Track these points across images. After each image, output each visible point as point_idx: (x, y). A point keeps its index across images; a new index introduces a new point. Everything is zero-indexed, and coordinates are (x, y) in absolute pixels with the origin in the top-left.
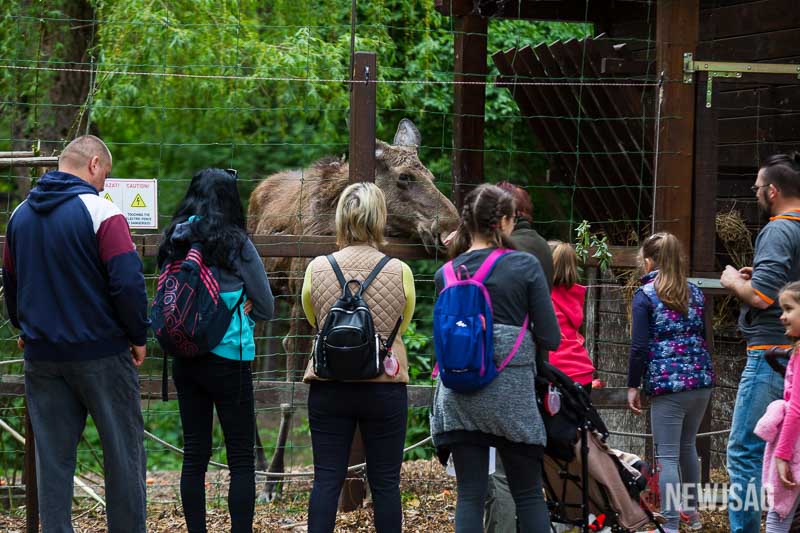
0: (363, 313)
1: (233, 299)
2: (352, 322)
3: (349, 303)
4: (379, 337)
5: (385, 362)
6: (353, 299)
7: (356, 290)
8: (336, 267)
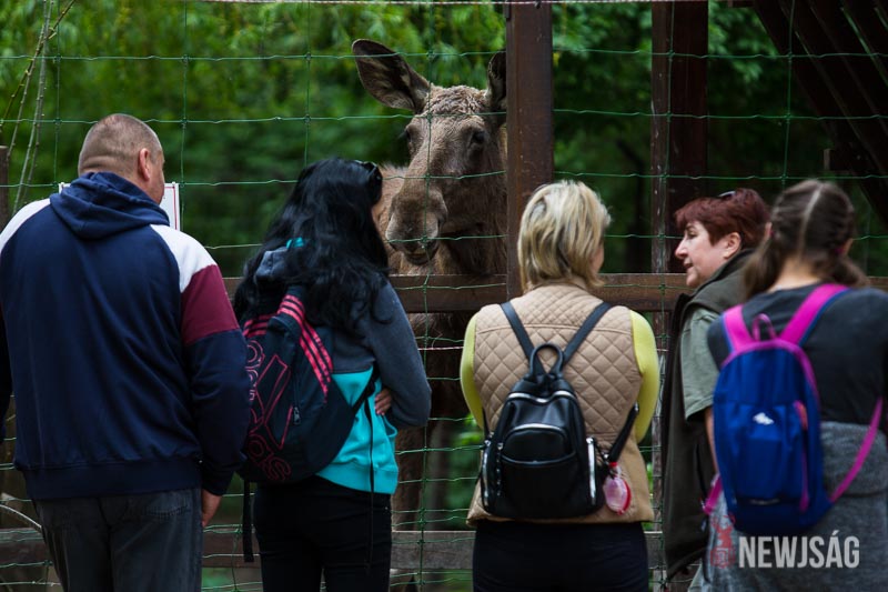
0: (565, 401)
1: (355, 386)
2: (546, 418)
3: (540, 385)
4: (595, 443)
5: (605, 488)
6: (547, 378)
7: (552, 361)
8: (516, 324)
